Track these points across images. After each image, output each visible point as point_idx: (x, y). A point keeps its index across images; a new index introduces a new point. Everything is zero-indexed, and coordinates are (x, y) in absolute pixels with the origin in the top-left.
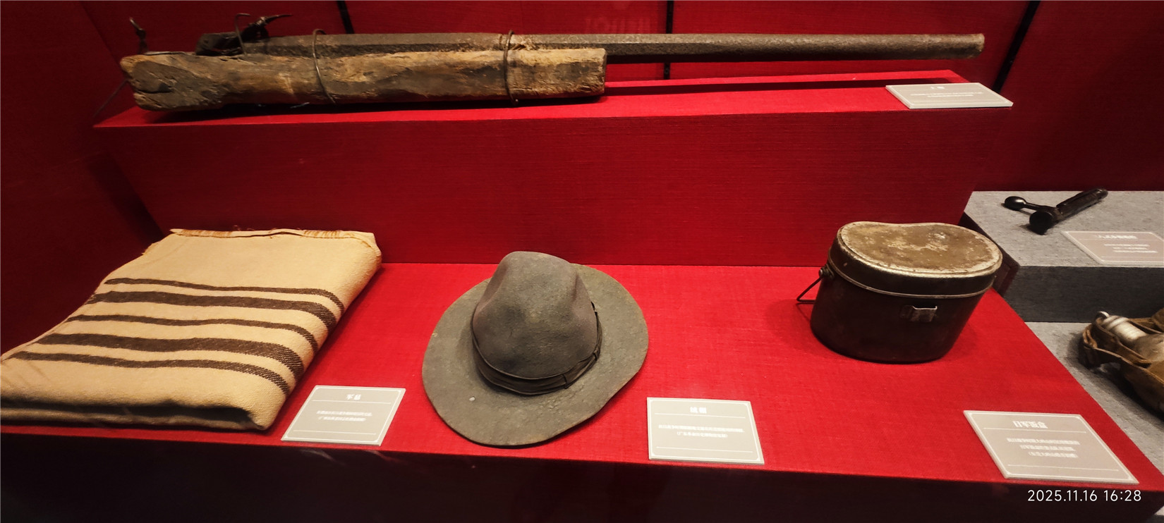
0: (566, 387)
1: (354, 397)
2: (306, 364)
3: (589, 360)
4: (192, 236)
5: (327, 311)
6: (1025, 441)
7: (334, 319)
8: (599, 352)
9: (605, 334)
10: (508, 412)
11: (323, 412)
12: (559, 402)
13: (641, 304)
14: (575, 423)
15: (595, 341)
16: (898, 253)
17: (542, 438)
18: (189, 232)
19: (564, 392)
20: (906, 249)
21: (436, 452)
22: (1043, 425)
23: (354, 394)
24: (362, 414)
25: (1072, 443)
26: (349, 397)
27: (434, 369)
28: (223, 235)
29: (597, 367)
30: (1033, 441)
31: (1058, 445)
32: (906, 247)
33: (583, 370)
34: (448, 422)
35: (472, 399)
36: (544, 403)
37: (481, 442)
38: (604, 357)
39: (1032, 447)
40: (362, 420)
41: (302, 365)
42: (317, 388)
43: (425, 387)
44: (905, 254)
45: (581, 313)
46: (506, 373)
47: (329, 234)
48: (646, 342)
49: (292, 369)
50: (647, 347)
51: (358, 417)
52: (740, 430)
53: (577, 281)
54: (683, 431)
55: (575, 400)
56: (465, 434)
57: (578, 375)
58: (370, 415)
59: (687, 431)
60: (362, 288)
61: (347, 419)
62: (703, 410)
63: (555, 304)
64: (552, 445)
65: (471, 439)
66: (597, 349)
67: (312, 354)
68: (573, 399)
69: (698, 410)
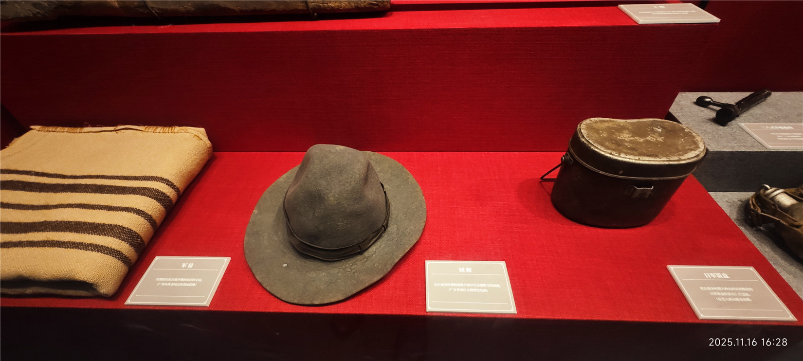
0: (361, 253)
1: (187, 265)
2: (146, 240)
3: (379, 231)
4: (50, 131)
5: (164, 194)
6: (713, 289)
7: (171, 200)
8: (387, 225)
9: (392, 208)
10: (315, 275)
11: (161, 279)
12: (356, 266)
13: (420, 183)
14: (367, 285)
15: (384, 216)
16: (626, 144)
17: (341, 298)
18: (46, 128)
19: (359, 257)
20: (631, 140)
21: (254, 310)
22: (726, 276)
23: (188, 263)
24: (194, 280)
25: (747, 289)
26: (184, 265)
27: (254, 241)
28: (75, 131)
29: (385, 236)
30: (719, 288)
31: (737, 292)
32: (632, 139)
33: (374, 240)
34: (264, 285)
35: (285, 265)
36: (344, 267)
37: (291, 302)
38: (392, 228)
39: (719, 294)
40: (194, 285)
41: (142, 240)
42: (157, 258)
43: (246, 256)
44: (631, 145)
45: (372, 194)
46: (312, 245)
47: (167, 129)
48: (425, 215)
49: (131, 245)
50: (425, 219)
51: (190, 283)
52: (498, 286)
53: (369, 167)
54: (454, 287)
55: (368, 264)
56: (279, 296)
57: (371, 243)
58: (200, 280)
59: (456, 287)
60: (197, 173)
61: (181, 284)
62: (469, 270)
63: (349, 188)
64: (349, 303)
65: (283, 299)
66: (386, 221)
67: (152, 230)
68: (367, 263)
69: (465, 270)
